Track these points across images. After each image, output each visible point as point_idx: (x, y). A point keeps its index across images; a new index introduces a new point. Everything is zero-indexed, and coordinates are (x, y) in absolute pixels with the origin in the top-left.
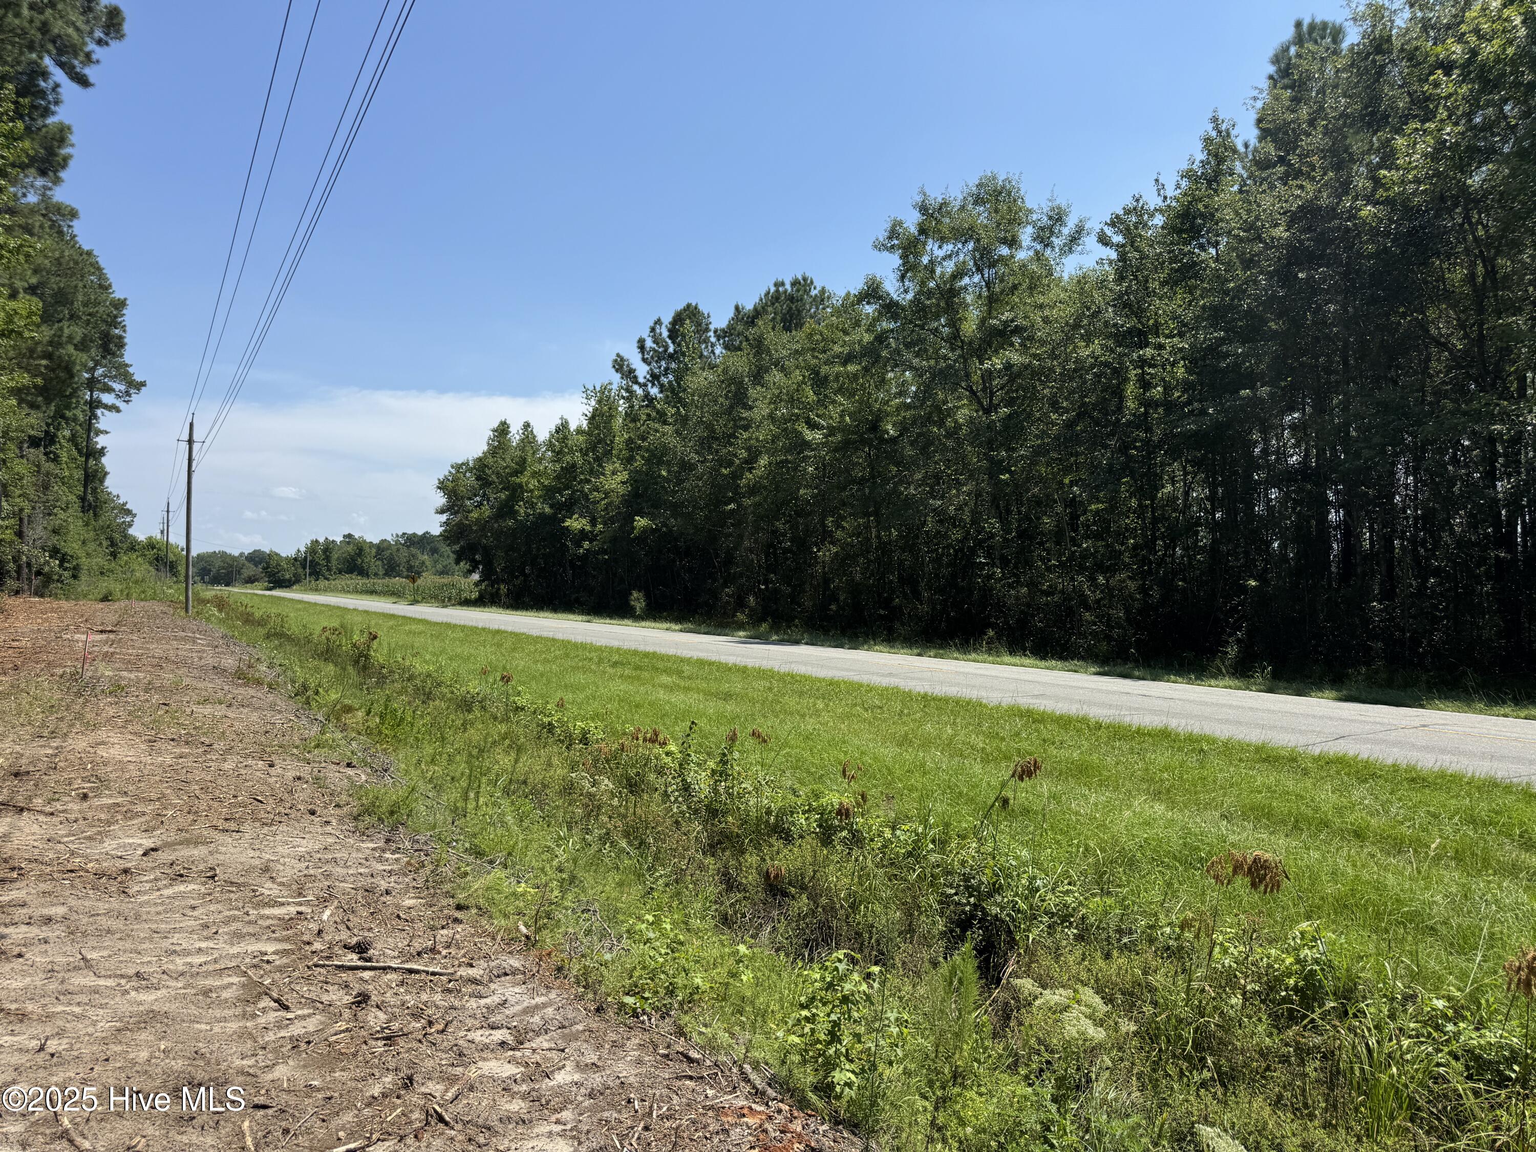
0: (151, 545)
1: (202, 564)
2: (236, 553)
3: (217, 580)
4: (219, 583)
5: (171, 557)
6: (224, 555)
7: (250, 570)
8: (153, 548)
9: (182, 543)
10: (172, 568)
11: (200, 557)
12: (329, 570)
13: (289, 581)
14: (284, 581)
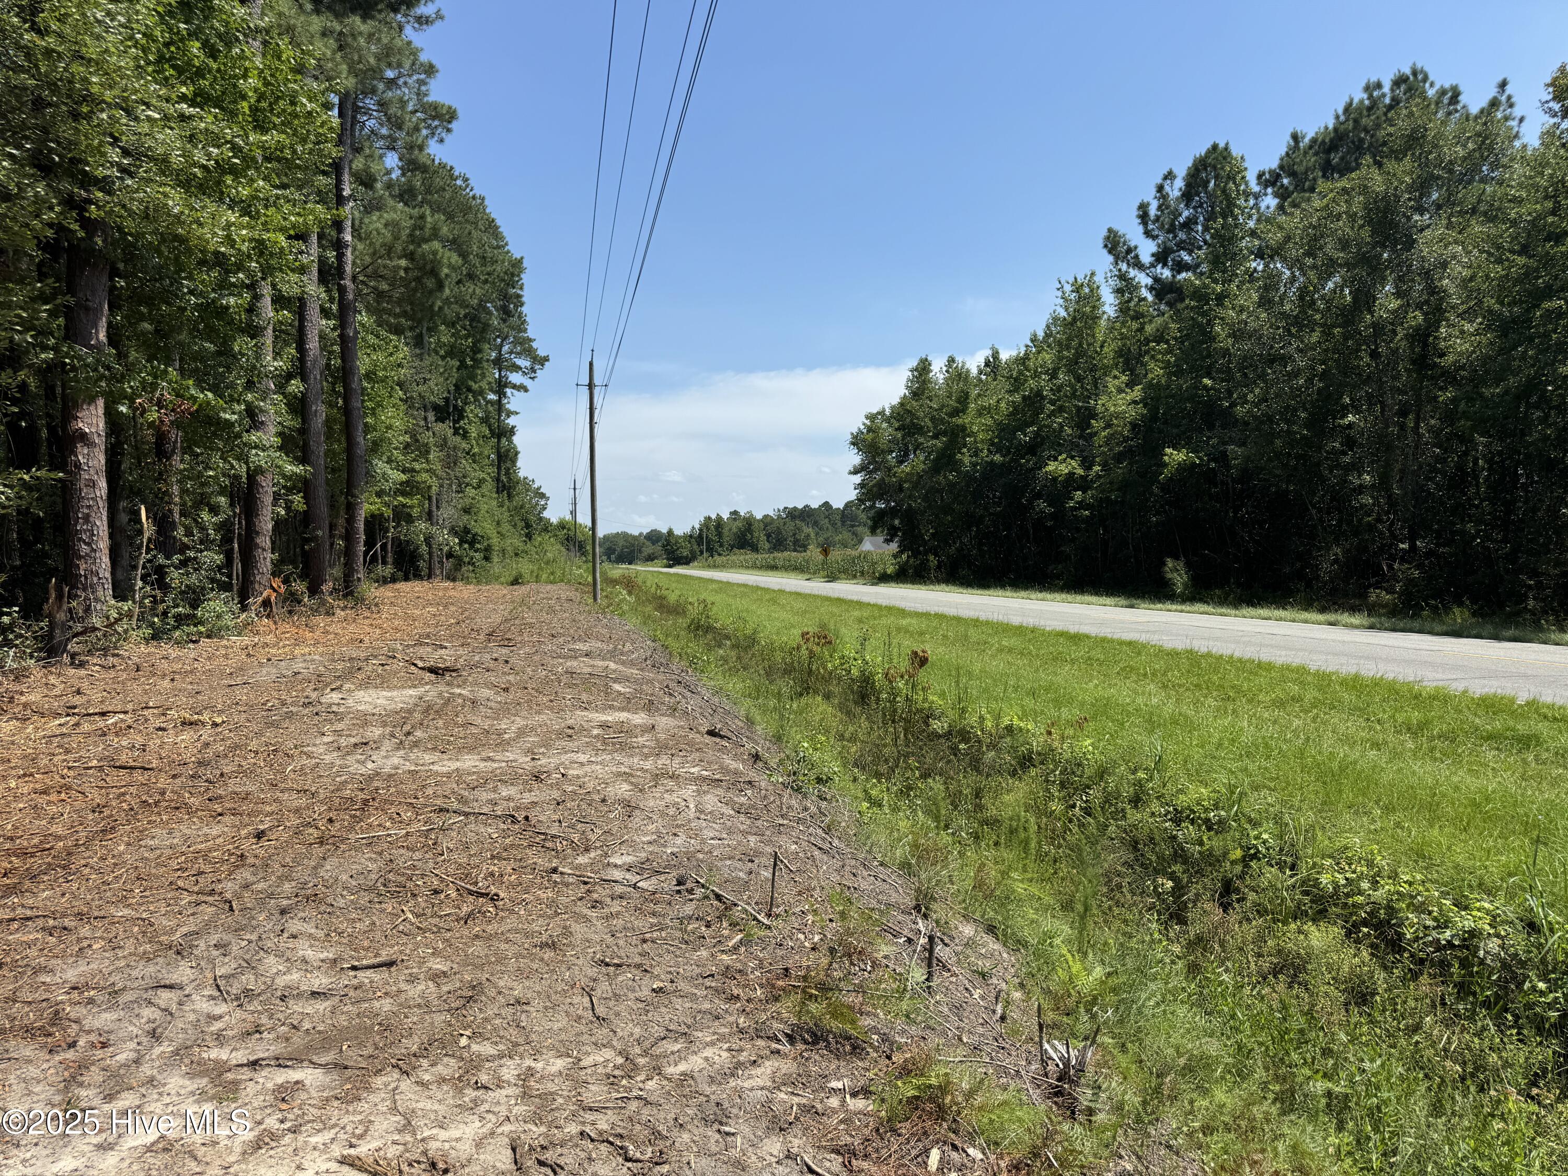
0: (562, 525)
1: (608, 544)
2: (636, 533)
3: (621, 559)
4: (623, 562)
5: (580, 537)
6: (625, 536)
7: (649, 549)
8: (563, 528)
9: (589, 524)
10: (581, 547)
11: (606, 538)
12: (721, 546)
13: (687, 557)
14: (682, 558)
